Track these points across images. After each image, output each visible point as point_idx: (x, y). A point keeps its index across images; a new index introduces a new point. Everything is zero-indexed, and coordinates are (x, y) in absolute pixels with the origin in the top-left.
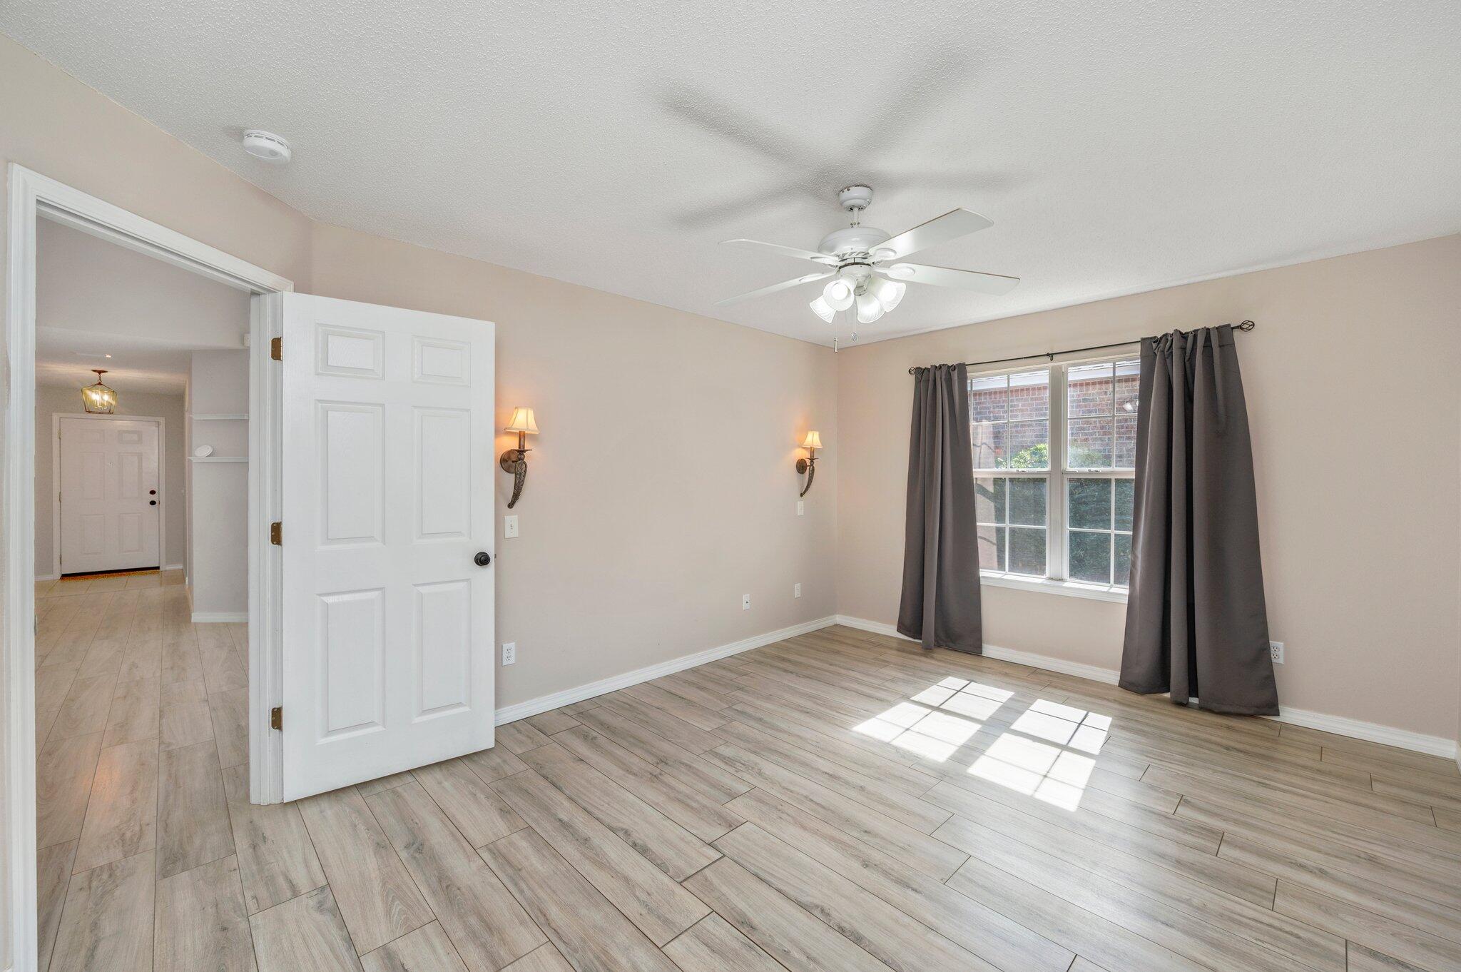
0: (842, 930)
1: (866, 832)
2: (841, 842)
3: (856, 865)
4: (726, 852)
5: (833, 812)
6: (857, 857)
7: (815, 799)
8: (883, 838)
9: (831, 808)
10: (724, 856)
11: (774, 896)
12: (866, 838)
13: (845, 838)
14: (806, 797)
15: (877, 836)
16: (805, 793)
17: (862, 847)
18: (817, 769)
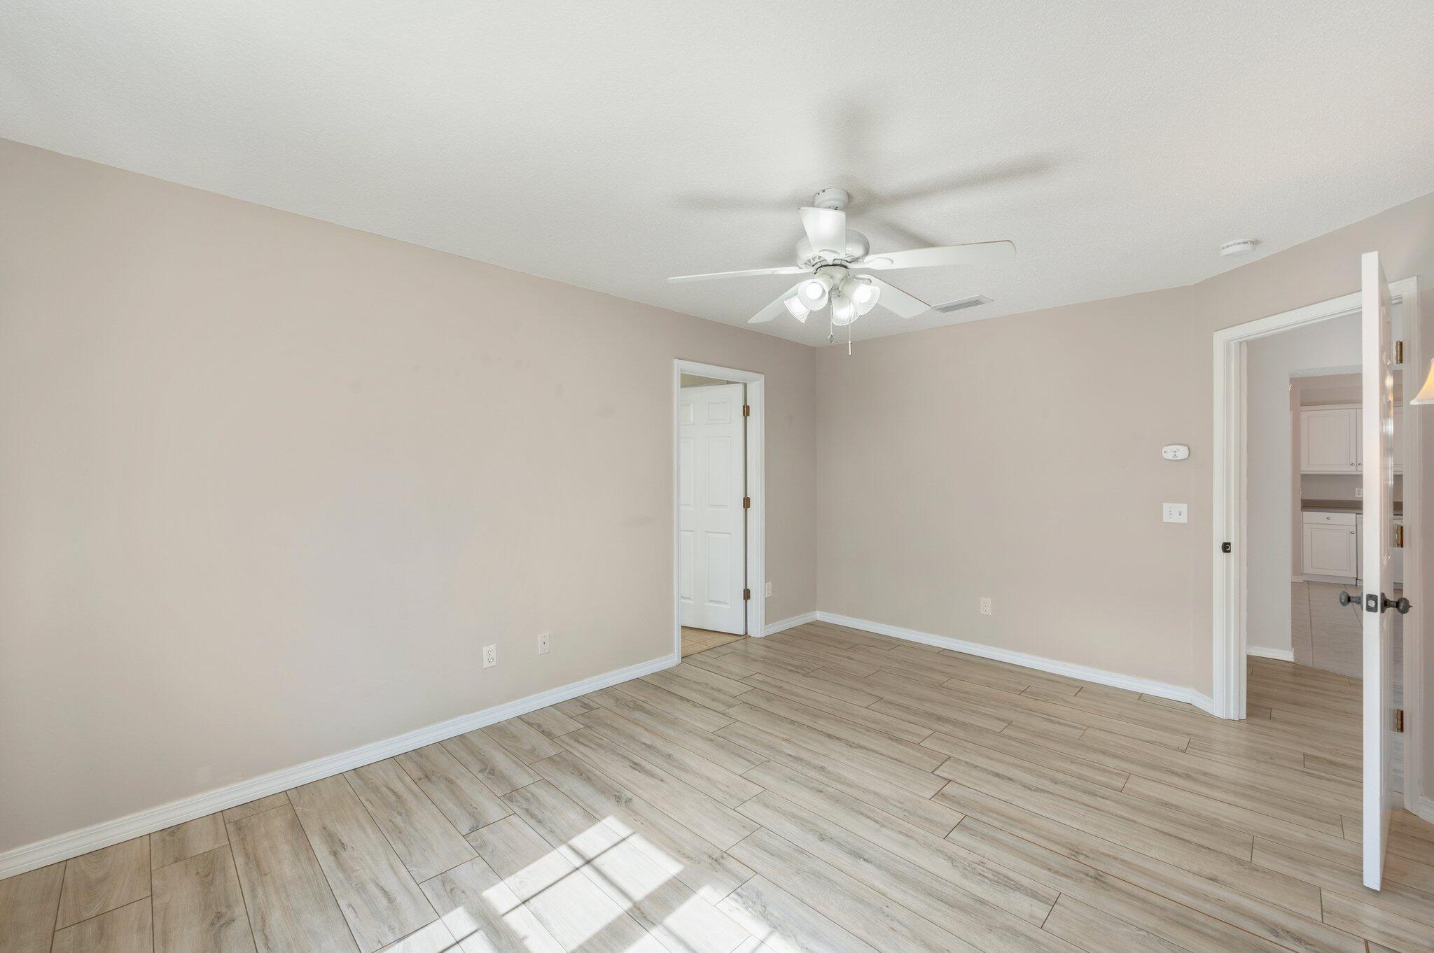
0: (838, 739)
1: (821, 792)
2: (842, 783)
3: (831, 768)
4: (932, 775)
5: (852, 809)
6: (829, 773)
7: (872, 823)
8: (806, 787)
9: (855, 814)
10: (932, 773)
11: (884, 752)
12: (821, 787)
13: (839, 786)
14: (883, 826)
15: (812, 789)
16: (883, 830)
17: (825, 780)
18: (879, 867)
